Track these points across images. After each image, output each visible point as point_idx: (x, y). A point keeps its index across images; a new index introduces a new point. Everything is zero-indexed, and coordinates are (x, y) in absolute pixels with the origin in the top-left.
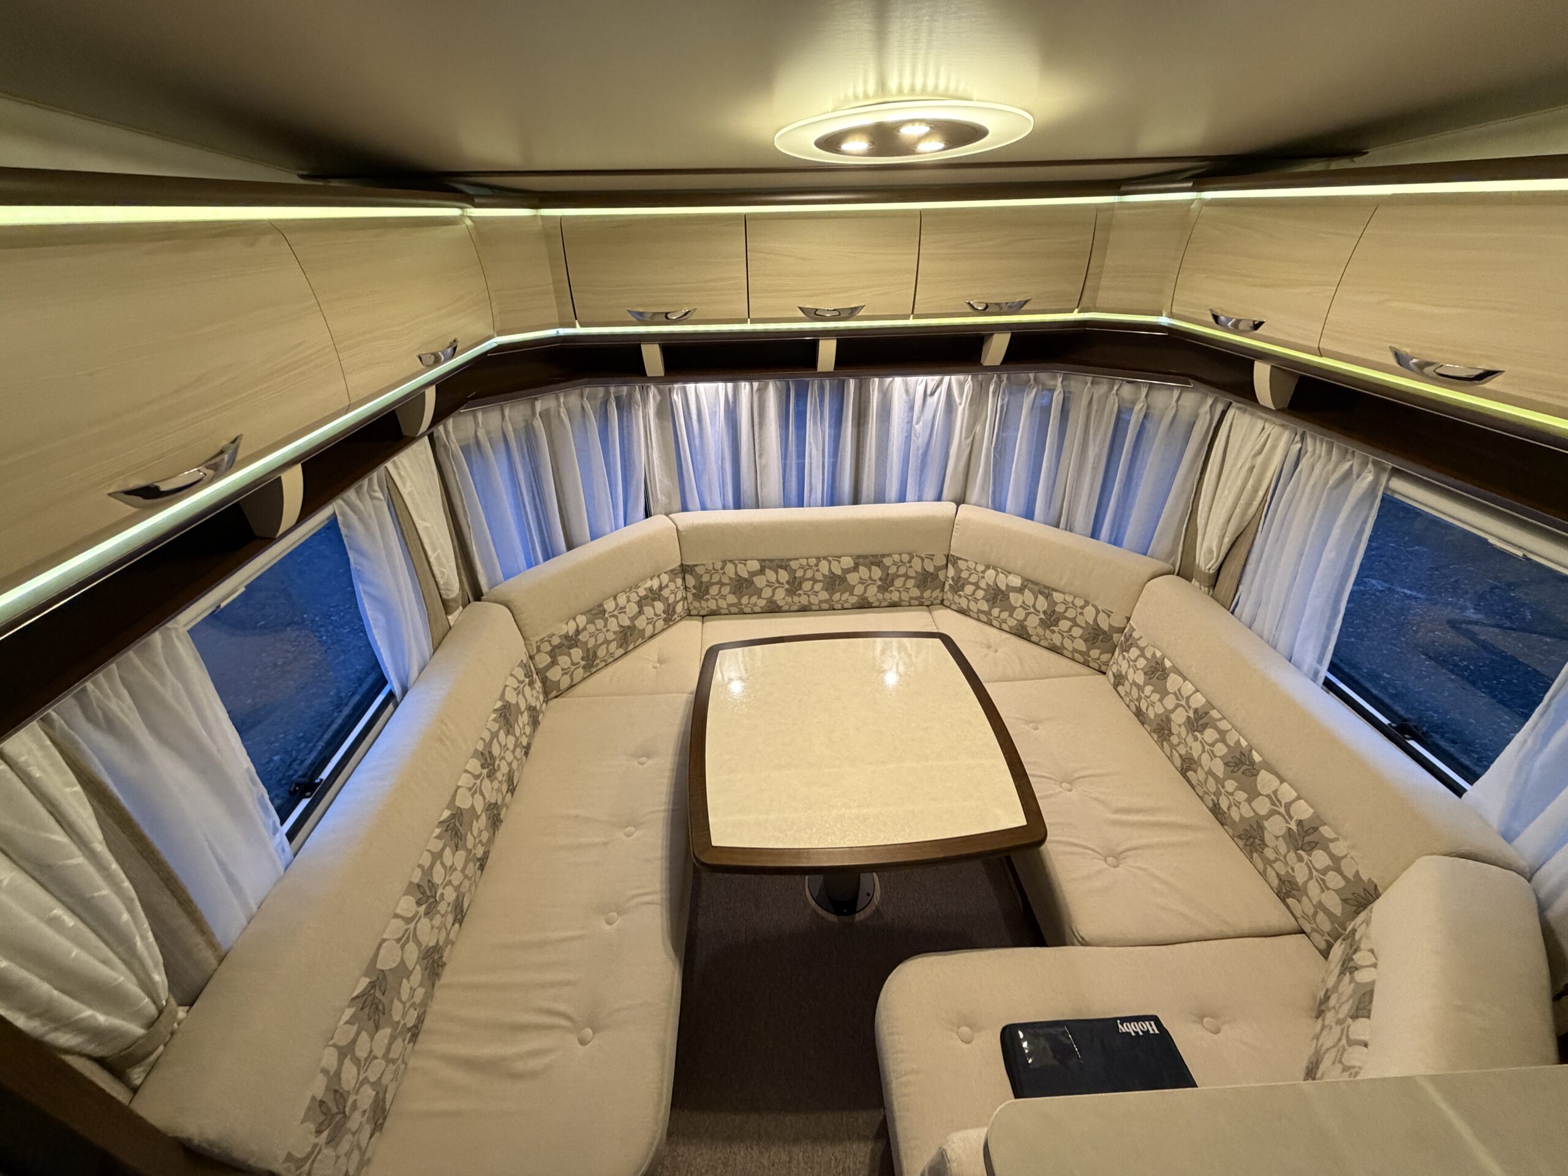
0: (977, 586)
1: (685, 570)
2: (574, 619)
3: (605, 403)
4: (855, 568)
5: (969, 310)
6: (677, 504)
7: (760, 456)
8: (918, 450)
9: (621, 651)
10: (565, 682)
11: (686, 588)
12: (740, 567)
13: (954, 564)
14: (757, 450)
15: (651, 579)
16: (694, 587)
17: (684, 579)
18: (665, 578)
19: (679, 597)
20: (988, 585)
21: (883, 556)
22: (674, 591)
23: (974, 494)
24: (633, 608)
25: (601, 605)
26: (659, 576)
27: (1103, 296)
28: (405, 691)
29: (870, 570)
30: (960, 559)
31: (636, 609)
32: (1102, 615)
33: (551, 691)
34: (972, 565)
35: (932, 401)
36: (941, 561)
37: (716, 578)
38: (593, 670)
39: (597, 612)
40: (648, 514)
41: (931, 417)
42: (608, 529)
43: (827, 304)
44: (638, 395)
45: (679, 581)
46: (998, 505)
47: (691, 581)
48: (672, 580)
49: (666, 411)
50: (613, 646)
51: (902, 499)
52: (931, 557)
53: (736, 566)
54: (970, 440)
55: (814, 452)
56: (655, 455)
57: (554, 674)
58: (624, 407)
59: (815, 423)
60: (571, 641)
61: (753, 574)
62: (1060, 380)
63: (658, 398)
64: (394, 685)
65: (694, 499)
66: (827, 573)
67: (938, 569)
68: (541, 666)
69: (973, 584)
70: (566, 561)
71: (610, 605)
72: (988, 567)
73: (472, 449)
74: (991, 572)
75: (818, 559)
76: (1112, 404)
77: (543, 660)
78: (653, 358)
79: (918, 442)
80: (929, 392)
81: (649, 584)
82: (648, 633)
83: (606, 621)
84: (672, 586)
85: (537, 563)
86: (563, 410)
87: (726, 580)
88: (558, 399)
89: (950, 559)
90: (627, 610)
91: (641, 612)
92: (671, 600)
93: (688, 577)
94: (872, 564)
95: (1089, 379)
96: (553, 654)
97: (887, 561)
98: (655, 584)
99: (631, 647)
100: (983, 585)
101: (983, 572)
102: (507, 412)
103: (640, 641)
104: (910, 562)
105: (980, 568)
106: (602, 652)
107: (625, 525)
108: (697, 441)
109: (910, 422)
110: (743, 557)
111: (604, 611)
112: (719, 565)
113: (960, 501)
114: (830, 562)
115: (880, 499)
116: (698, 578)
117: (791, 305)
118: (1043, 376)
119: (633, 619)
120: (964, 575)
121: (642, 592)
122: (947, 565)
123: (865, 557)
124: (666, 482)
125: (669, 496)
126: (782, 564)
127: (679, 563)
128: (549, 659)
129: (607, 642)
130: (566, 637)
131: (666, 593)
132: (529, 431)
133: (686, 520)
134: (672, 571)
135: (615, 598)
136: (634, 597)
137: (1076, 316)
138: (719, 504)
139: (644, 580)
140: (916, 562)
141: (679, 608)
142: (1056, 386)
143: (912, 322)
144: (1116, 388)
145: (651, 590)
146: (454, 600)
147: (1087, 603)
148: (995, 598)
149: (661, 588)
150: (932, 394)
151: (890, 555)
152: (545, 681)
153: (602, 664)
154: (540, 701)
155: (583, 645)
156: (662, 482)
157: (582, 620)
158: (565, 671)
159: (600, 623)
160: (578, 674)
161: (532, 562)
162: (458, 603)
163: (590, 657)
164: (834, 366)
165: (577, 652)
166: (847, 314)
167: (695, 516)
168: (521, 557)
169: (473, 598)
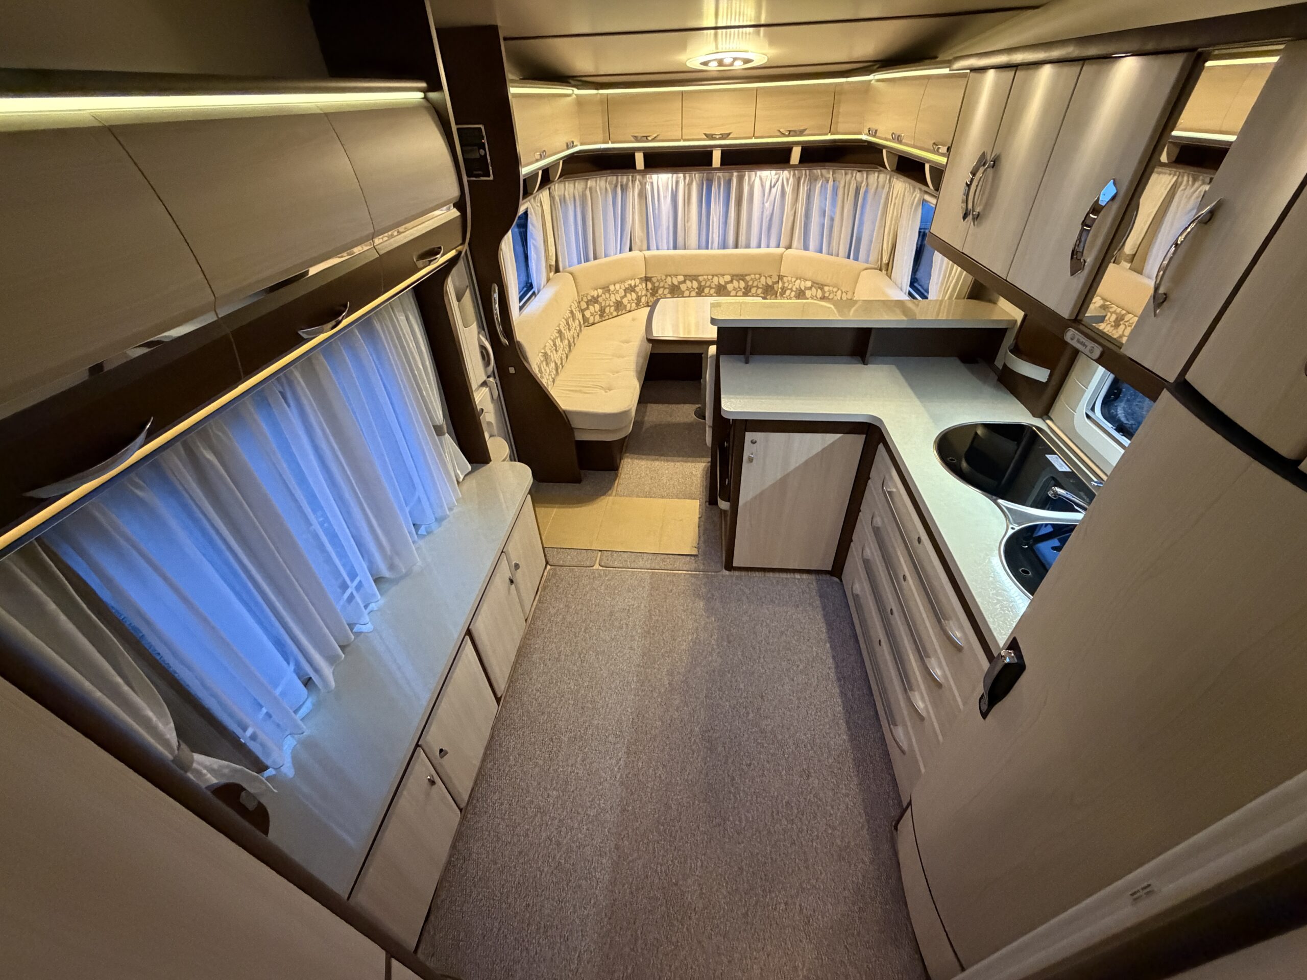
0: (791, 290)
1: (647, 279)
2: (597, 290)
3: (616, 186)
4: (731, 282)
5: (779, 134)
6: (645, 246)
7: (687, 222)
8: (767, 218)
9: (615, 314)
10: (591, 321)
11: (647, 290)
12: (674, 279)
13: (782, 279)
14: (686, 220)
15: (631, 280)
16: (651, 289)
17: (646, 285)
18: (638, 281)
19: (643, 294)
20: (796, 288)
21: (746, 275)
22: (641, 288)
23: (795, 244)
24: (622, 293)
25: (608, 287)
26: (635, 280)
27: (841, 127)
28: (538, 293)
29: (739, 283)
30: (785, 276)
31: (623, 294)
32: (844, 294)
33: (586, 323)
34: (790, 278)
35: (774, 190)
36: (775, 279)
37: (662, 284)
38: (603, 319)
39: (606, 289)
40: (630, 250)
41: (773, 199)
42: (612, 253)
43: (717, 132)
44: (630, 183)
45: (644, 285)
46: (806, 248)
47: (650, 286)
48: (641, 283)
49: (642, 195)
50: (612, 309)
51: (759, 246)
52: (770, 276)
53: (672, 278)
54: (793, 212)
55: (715, 220)
56: (636, 218)
57: (587, 314)
58: (624, 189)
59: (715, 203)
60: (595, 300)
61: (680, 283)
62: (831, 173)
63: (640, 187)
64: (535, 289)
65: (653, 244)
66: (717, 284)
67: (774, 283)
68: (582, 308)
69: (790, 289)
70: (592, 263)
71: (612, 288)
72: (797, 279)
73: (563, 200)
74: (798, 281)
75: (713, 276)
76: (853, 186)
77: (584, 305)
78: (639, 159)
79: (767, 213)
80: (772, 185)
81: (630, 282)
82: (628, 308)
83: (610, 295)
84: (640, 286)
85: (581, 263)
86: (598, 188)
87: (666, 286)
88: (596, 181)
89: (780, 277)
90: (619, 292)
91: (625, 296)
92: (639, 294)
93: (648, 283)
94: (740, 279)
95: (843, 171)
96: (588, 303)
97: (748, 278)
98: (633, 283)
99: (620, 313)
100: (794, 289)
101: (795, 282)
102: (577, 184)
103: (624, 312)
104: (759, 279)
105: (793, 280)
106: (607, 310)
107: (620, 253)
108: (657, 211)
109: (763, 203)
110: (676, 274)
111: (609, 290)
112: (664, 277)
113: (789, 247)
114: (719, 278)
115: (748, 246)
116: (653, 284)
117: (700, 132)
118: (824, 171)
119: (622, 298)
120: (786, 285)
121: (627, 286)
122: (778, 281)
123: (737, 276)
124: (641, 234)
125: (641, 241)
126: (694, 278)
127: (644, 275)
128: (586, 306)
129: (609, 306)
130: (593, 297)
131: (637, 289)
132: (583, 197)
133: (648, 253)
134: (641, 279)
135: (614, 285)
136: (623, 287)
137: (829, 137)
138: (666, 248)
139: (627, 279)
140: (763, 279)
141: (643, 299)
142: (829, 178)
143: (754, 141)
144: (854, 175)
145: (630, 285)
146: (553, 266)
147: (838, 289)
148: (799, 295)
149: (635, 286)
150: (774, 186)
151: (749, 275)
152: (583, 316)
153: (607, 317)
154: (582, 323)
155: (600, 304)
156: (639, 233)
157: (600, 291)
158: (592, 314)
159: (607, 295)
160: (597, 318)
161: (579, 262)
162: (553, 269)
163: (602, 311)
164: (722, 164)
165: (597, 307)
166: (725, 136)
167: (653, 252)
168: (575, 260)
169: (557, 270)
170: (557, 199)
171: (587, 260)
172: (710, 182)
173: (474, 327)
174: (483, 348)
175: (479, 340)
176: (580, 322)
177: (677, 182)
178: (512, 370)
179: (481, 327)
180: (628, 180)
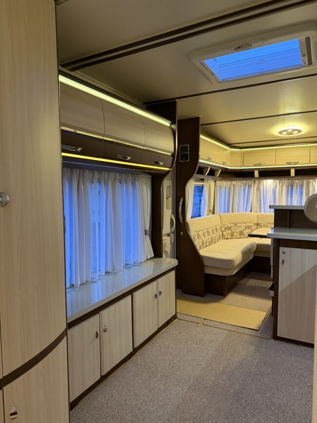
1: (258, 224)
3: (246, 185)
6: (258, 211)
9: (239, 237)
18: (253, 225)
24: (244, 228)
28: (202, 216)
33: (223, 237)
39: (236, 224)
40: (251, 212)
42: (242, 211)
43: (292, 162)
44: (253, 185)
45: (256, 226)
47: (259, 227)
49: (258, 189)
50: (238, 234)
55: (295, 202)
56: (255, 198)
57: (225, 233)
58: (250, 186)
59: (295, 195)
60: (229, 228)
65: (262, 209)
70: (231, 214)
71: (239, 225)
73: (221, 187)
77: (223, 229)
78: (256, 174)
81: (248, 224)
84: (254, 227)
86: (237, 185)
88: (237, 182)
90: (242, 227)
96: (225, 228)
98: (250, 225)
99: (242, 237)
102: (227, 183)
106: (235, 234)
107: (246, 212)
108: (265, 197)
112: (266, 224)
117: (284, 162)
119: (243, 230)
121: (247, 226)
124: (257, 205)
125: (257, 208)
127: (256, 222)
129: (236, 232)
130: (229, 227)
133: (259, 214)
134: (255, 224)
136: (244, 225)
152: (222, 234)
153: (234, 237)
154: (221, 236)
155: (232, 230)
156: (255, 205)
157: (232, 225)
158: (227, 234)
159: (236, 227)
160: (229, 236)
161: (224, 212)
162: (212, 211)
163: (232, 234)
164: (295, 175)
165: (230, 231)
166: (295, 163)
167: (263, 213)
168: (223, 211)
169: (214, 213)
170: (218, 186)
171: (228, 212)
172: (292, 186)
173: (170, 211)
174: (172, 220)
175: (171, 216)
176: (220, 235)
177: (276, 186)
178: (182, 233)
179: (173, 213)
180: (252, 183)
